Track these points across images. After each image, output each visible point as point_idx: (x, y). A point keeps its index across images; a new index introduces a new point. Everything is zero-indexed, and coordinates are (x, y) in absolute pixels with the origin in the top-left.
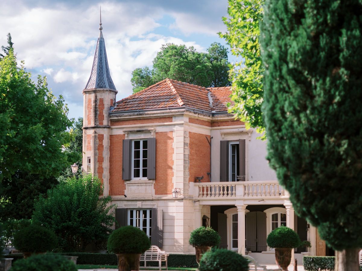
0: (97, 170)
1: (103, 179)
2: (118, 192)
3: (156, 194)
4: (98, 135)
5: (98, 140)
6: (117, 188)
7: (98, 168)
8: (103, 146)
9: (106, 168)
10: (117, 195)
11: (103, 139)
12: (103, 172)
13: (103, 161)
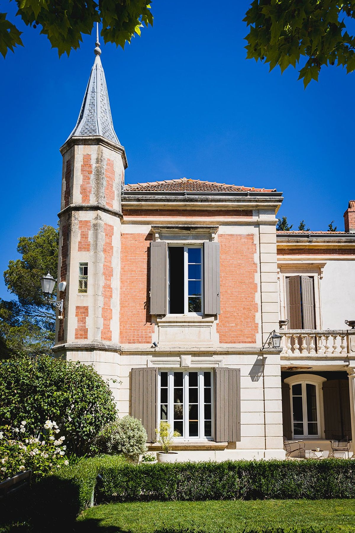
0: (101, 289)
1: (112, 310)
2: (137, 337)
3: (220, 342)
4: (106, 224)
5: (104, 234)
6: (134, 329)
7: (104, 287)
8: (112, 248)
9: (116, 289)
10: (134, 343)
11: (113, 234)
12: (111, 296)
13: (112, 275)
